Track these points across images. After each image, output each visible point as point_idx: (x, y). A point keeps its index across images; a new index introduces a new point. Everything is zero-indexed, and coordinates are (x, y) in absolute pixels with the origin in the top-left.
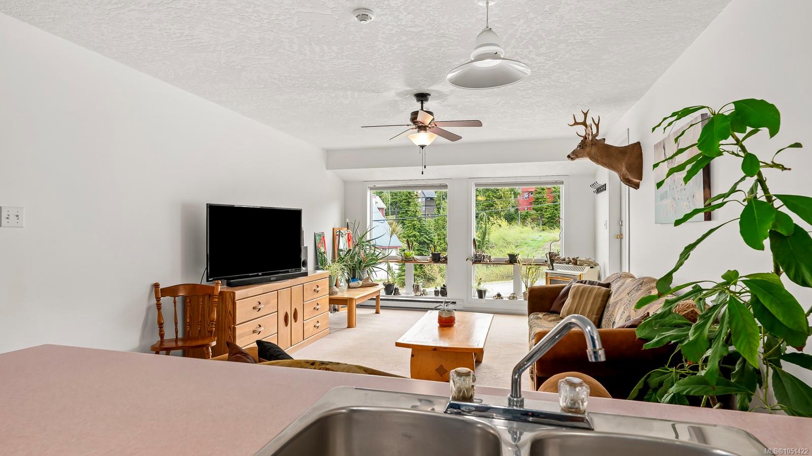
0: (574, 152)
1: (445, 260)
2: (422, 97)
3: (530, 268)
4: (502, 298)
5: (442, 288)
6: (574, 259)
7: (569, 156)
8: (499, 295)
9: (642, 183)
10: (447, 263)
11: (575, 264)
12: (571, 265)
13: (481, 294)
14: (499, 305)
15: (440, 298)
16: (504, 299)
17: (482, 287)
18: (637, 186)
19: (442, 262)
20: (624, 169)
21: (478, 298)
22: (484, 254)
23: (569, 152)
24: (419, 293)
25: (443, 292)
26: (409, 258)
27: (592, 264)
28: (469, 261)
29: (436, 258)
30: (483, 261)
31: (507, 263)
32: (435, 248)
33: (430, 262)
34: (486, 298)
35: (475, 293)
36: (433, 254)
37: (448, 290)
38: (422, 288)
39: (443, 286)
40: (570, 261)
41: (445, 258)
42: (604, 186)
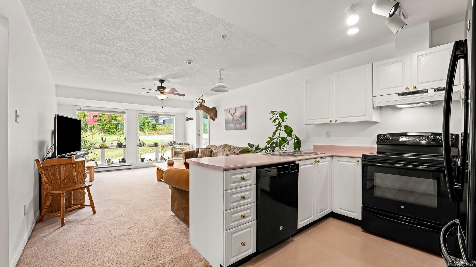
0: (197, 107)
1: (125, 147)
2: (162, 81)
3: (163, 148)
5: (122, 160)
6: (182, 143)
7: (195, 109)
8: (150, 160)
9: (216, 119)
11: (183, 145)
12: (181, 145)
13: (143, 160)
14: (150, 163)
15: (122, 164)
16: (152, 161)
17: (142, 157)
18: (214, 120)
19: (123, 147)
20: (212, 115)
21: (141, 162)
22: (143, 143)
23: (196, 107)
24: (110, 163)
25: (123, 161)
26: (105, 146)
27: (188, 144)
28: (138, 146)
29: (120, 146)
30: (143, 146)
31: (154, 146)
32: (119, 141)
33: (117, 148)
34: (144, 162)
35: (140, 160)
36: (118, 144)
37: (126, 160)
38: (111, 161)
39: (123, 158)
40: (180, 144)
41: (125, 145)
42: (192, 118)
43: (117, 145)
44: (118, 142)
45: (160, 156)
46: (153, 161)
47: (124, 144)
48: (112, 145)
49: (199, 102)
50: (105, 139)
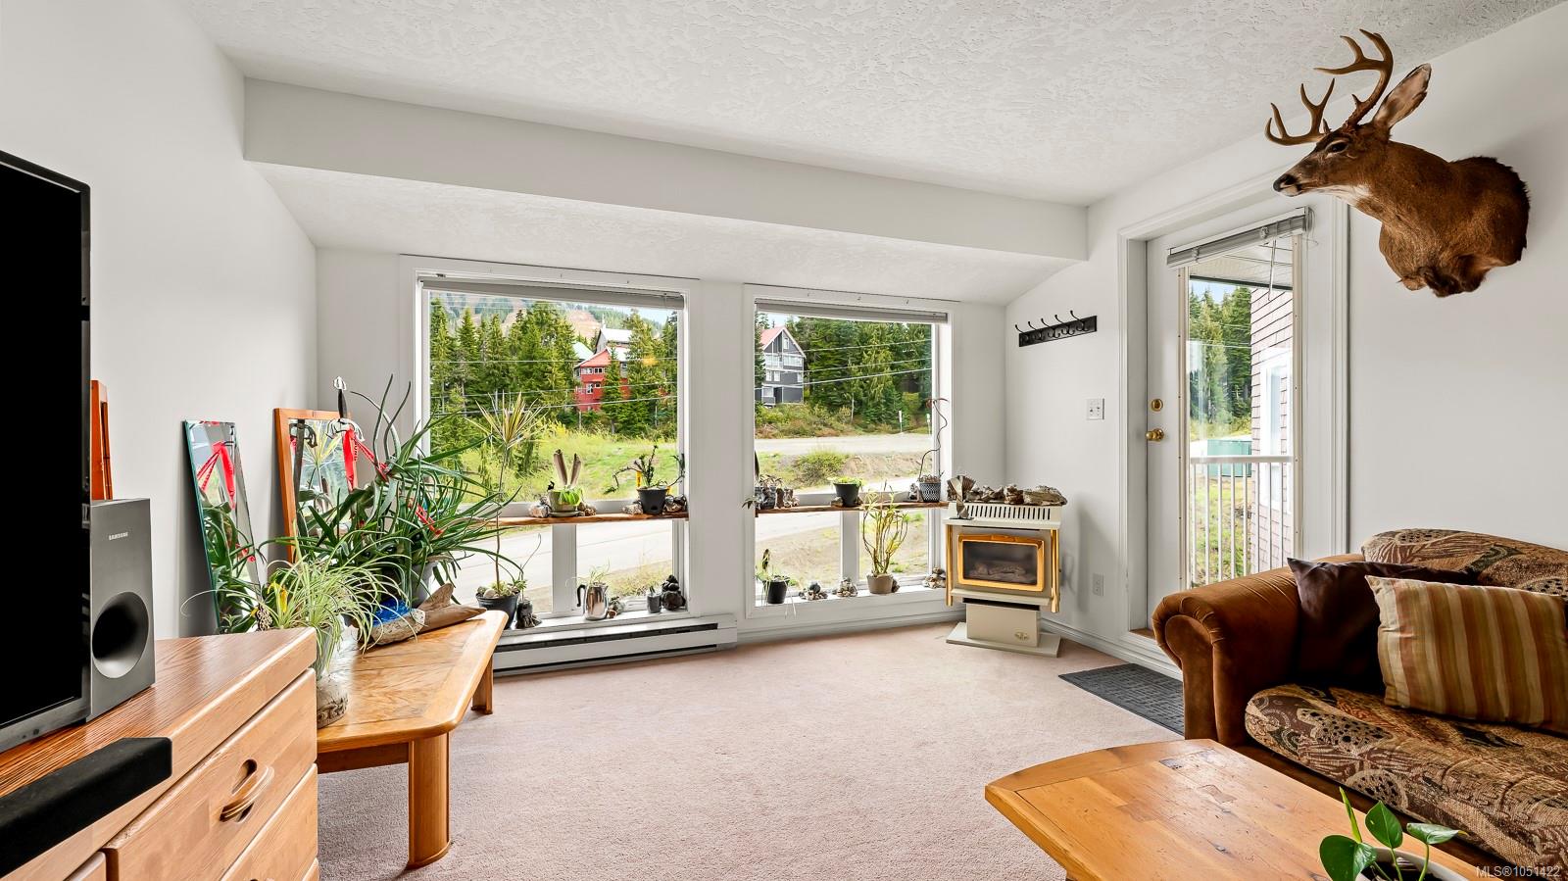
1: (681, 510)
3: (888, 516)
4: (824, 595)
5: (666, 588)
6: (1012, 490)
8: (815, 588)
10: (686, 516)
11: (1018, 499)
12: (1006, 506)
13: (776, 592)
14: (822, 616)
15: (668, 619)
16: (827, 597)
17: (770, 574)
19: (671, 515)
21: (767, 604)
22: (778, 487)
25: (672, 597)
26: (570, 507)
27: (1058, 500)
28: (753, 506)
29: (654, 504)
30: (780, 503)
31: (834, 507)
32: (648, 474)
33: (637, 517)
34: (787, 601)
35: (760, 590)
36: (644, 493)
37: (687, 588)
38: (609, 595)
39: (672, 579)
40: (999, 497)
41: (682, 502)
42: (1084, 321)
43: (636, 496)
44: (644, 484)
45: (866, 568)
46: (831, 597)
47: (674, 493)
48: (612, 497)
49: (1280, 137)
50: (576, 462)
